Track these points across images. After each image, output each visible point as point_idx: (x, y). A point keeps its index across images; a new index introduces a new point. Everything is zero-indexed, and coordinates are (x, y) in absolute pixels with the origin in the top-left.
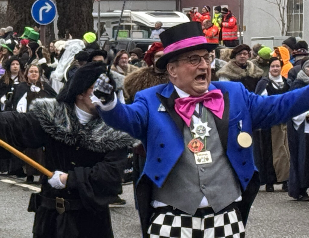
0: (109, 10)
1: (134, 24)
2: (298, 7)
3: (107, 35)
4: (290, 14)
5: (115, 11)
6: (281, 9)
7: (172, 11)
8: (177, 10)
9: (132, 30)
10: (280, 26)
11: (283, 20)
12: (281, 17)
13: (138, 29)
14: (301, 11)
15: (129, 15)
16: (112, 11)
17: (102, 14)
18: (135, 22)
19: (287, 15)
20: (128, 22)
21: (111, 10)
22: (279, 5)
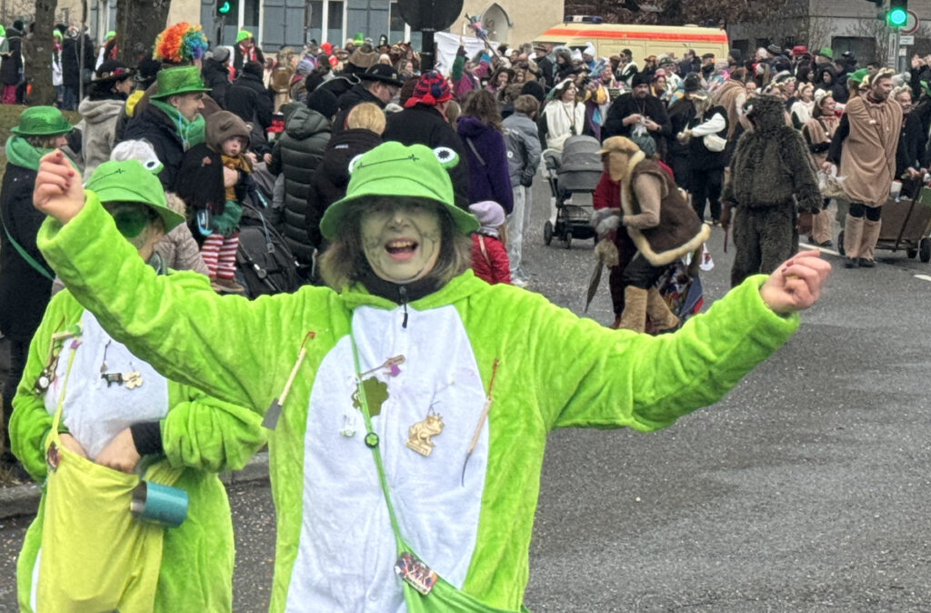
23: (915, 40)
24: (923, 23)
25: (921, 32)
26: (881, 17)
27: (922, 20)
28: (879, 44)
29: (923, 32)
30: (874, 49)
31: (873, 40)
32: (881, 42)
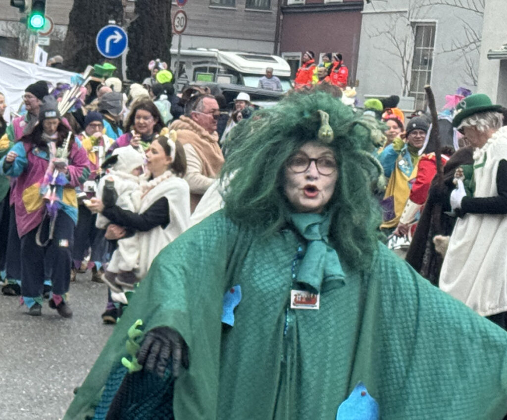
0: (190, 47)
1: (221, 67)
2: (425, 62)
3: (186, 77)
4: (416, 70)
5: (198, 49)
6: (405, 63)
7: (269, 54)
8: (275, 54)
9: (217, 74)
10: (401, 83)
11: (405, 77)
12: (404, 72)
13: (225, 73)
14: (430, 68)
15: (216, 55)
16: (195, 49)
17: (183, 51)
18: (223, 64)
19: (412, 72)
20: (213, 63)
21: (193, 47)
22: (403, 58)
23: (51, 41)
24: (57, 27)
25: (55, 34)
26: (24, 21)
27: (56, 24)
28: (21, 43)
29: (57, 35)
30: (18, 48)
31: (17, 39)
32: (24, 41)
